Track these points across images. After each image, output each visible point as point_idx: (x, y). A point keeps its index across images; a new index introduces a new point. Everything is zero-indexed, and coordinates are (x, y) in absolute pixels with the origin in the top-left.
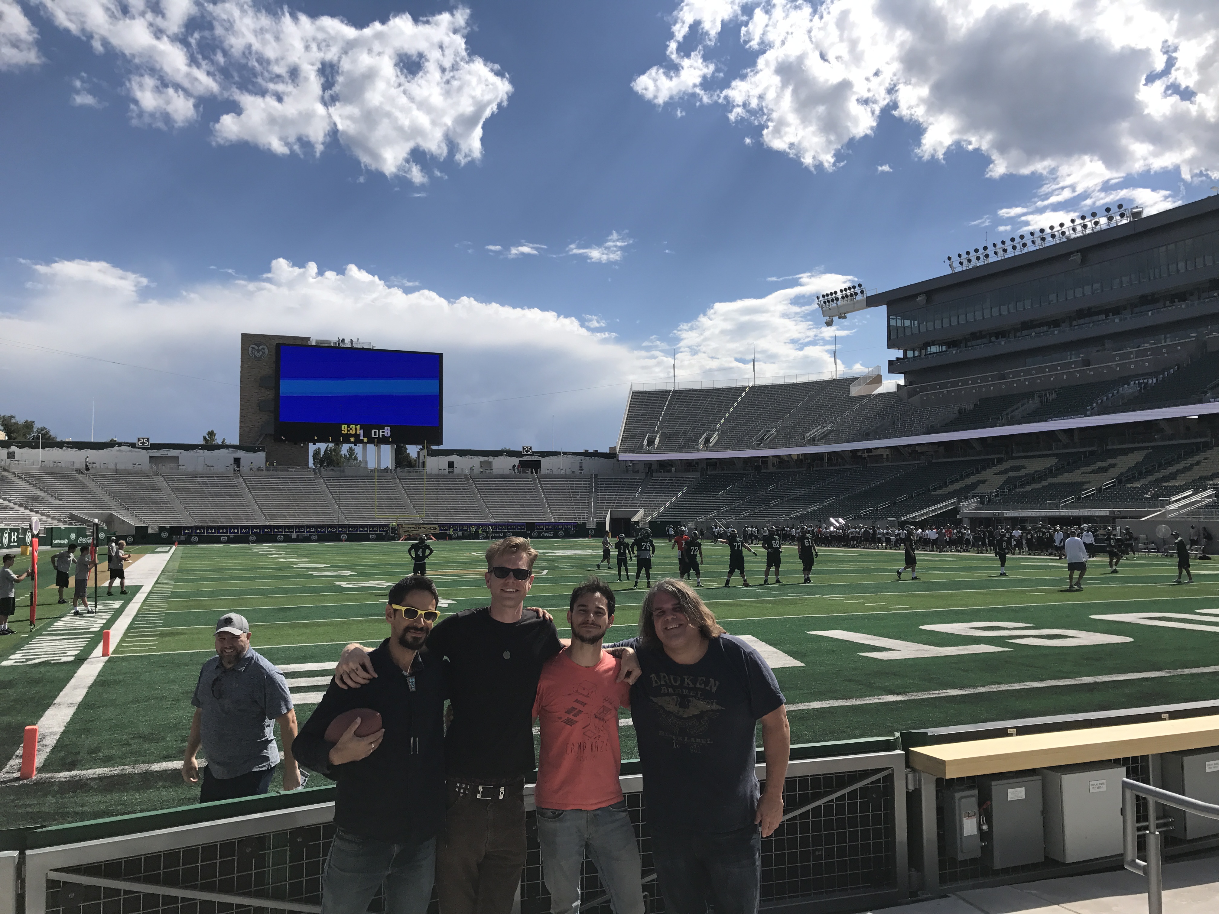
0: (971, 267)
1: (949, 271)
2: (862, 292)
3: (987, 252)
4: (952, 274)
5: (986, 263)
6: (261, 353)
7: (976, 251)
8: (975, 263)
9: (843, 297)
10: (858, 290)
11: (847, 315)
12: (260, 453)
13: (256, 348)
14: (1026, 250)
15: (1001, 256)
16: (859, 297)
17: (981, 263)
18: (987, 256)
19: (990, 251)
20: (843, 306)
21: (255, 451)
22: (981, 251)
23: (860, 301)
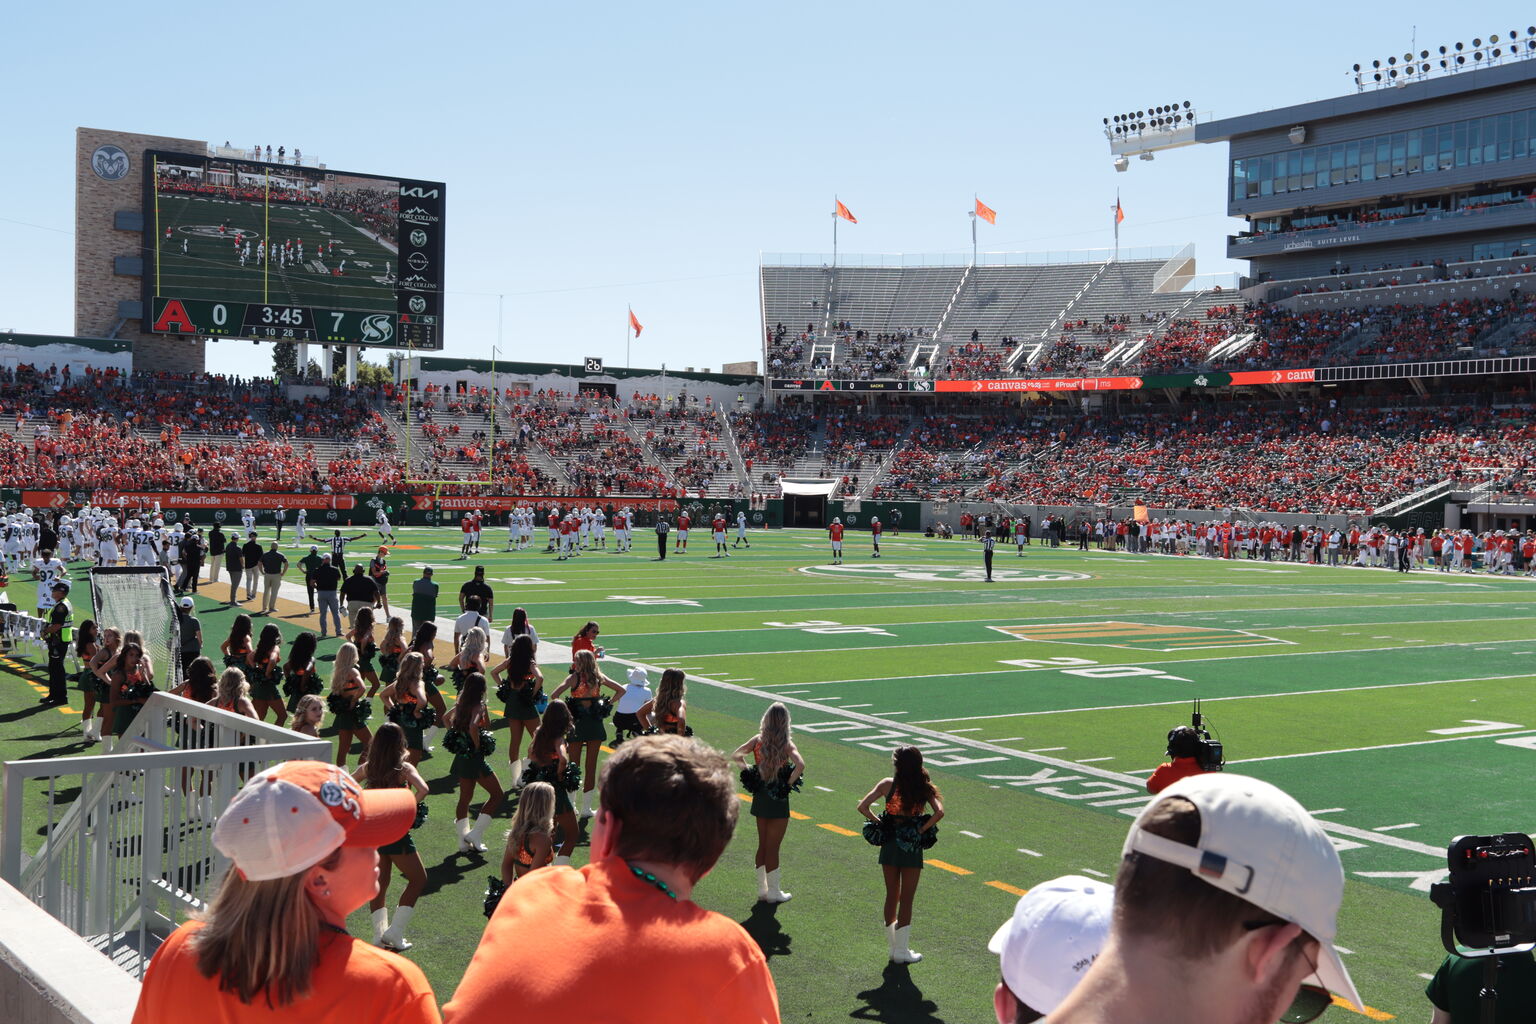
0: (1393, 85)
1: (1354, 90)
2: (1190, 116)
3: (1427, 61)
4: (1359, 95)
5: (1424, 79)
6: (116, 167)
7: (1408, 57)
8: (1403, 78)
9: (1153, 123)
10: (1182, 112)
11: (1155, 154)
12: (124, 354)
13: (107, 156)
14: (1497, 62)
15: (1452, 69)
16: (1184, 125)
17: (1414, 78)
18: (1426, 68)
19: (1434, 59)
20: (1148, 139)
21: (113, 351)
22: (1417, 58)
23: (1184, 132)
